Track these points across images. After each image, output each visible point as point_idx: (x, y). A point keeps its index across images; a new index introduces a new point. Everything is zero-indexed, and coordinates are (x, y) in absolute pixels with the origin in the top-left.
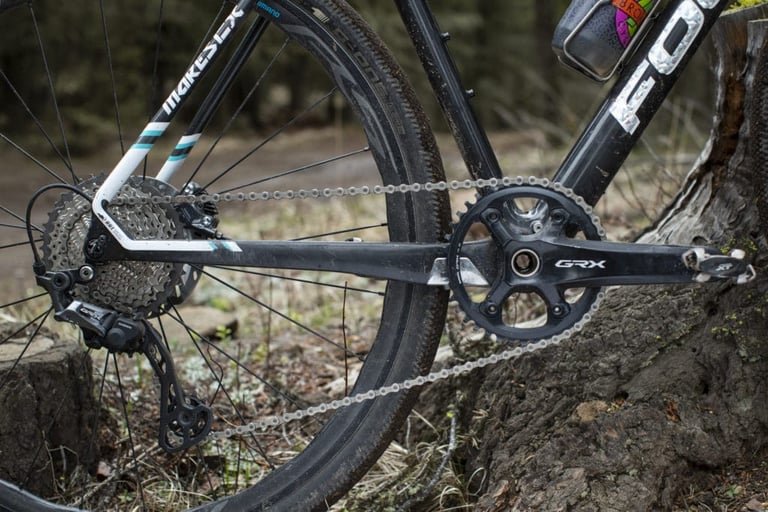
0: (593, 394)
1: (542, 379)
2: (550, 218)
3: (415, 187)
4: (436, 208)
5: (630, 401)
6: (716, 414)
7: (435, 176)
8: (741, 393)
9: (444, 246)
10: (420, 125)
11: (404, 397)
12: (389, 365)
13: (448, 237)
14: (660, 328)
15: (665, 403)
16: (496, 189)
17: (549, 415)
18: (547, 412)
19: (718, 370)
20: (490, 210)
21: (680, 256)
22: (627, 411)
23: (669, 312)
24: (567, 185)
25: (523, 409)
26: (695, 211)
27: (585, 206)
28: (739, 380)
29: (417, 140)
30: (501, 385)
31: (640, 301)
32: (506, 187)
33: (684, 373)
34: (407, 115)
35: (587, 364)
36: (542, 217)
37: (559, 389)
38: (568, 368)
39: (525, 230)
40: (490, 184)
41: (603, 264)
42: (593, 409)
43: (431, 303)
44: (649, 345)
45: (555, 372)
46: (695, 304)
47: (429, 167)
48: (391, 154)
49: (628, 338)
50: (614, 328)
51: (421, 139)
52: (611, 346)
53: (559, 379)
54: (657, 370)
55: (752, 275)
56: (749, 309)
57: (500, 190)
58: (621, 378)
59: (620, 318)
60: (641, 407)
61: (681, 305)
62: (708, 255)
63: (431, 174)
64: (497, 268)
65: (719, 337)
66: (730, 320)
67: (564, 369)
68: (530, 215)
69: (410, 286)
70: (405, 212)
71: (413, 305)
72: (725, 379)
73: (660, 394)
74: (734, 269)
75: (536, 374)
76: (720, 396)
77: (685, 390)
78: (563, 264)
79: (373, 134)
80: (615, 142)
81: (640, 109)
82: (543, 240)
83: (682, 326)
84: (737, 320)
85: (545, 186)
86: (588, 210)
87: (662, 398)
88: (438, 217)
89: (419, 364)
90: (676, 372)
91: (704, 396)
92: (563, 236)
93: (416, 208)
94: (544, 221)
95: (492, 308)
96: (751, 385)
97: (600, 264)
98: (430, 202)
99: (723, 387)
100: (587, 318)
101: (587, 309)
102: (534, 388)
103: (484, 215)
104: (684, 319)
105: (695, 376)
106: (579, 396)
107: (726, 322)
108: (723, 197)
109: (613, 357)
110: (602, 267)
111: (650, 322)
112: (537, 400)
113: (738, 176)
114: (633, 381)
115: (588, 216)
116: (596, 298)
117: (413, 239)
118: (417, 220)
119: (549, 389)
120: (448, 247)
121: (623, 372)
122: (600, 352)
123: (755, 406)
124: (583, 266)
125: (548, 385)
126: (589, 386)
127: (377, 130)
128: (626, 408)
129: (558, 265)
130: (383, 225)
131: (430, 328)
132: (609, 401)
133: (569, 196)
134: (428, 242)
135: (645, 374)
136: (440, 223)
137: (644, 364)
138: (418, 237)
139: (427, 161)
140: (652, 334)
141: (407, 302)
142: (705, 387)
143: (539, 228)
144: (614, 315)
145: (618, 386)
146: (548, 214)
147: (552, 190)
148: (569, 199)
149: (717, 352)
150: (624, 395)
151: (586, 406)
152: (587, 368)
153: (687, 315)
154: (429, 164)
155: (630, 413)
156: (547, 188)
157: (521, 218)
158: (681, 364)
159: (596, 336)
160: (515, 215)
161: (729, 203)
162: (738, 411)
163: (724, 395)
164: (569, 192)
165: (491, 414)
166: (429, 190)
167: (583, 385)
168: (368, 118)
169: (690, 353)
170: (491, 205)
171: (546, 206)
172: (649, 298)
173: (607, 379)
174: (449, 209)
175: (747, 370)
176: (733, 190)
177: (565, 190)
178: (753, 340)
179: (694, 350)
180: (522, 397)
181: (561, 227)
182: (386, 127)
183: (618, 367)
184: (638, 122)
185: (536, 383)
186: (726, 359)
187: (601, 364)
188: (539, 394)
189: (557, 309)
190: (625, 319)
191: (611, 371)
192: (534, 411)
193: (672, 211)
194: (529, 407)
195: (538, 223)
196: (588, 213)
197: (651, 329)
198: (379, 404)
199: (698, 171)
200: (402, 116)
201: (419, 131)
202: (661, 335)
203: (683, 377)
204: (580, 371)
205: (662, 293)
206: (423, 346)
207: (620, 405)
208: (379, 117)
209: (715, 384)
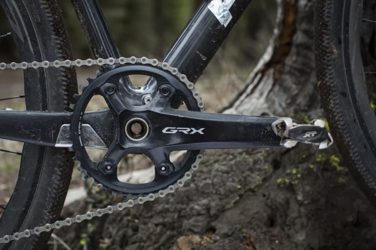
0: (190, 230)
1: (151, 217)
2: (158, 92)
3: (45, 64)
4: (64, 83)
5: (217, 235)
6: (281, 243)
7: (63, 56)
8: (298, 227)
9: (69, 114)
10: (53, 15)
11: (37, 239)
12: (25, 213)
13: (72, 106)
14: (240, 180)
15: (245, 237)
16: (114, 66)
17: (156, 246)
18: (155, 243)
19: (282, 210)
20: (107, 85)
21: (270, 125)
22: (217, 244)
23: (247, 168)
24: (174, 65)
25: (137, 240)
26: (261, 95)
27: (188, 83)
28: (297, 218)
29: (50, 28)
30: (121, 221)
31: (225, 159)
32: (122, 66)
33: (257, 213)
34: (42, 6)
35: (184, 206)
36: (152, 92)
37: (164, 225)
38: (171, 209)
39: (138, 102)
40: (109, 63)
41: (202, 131)
42: (190, 242)
43: (59, 162)
44: (232, 192)
45: (161, 212)
46: (266, 161)
47: (59, 49)
48: (28, 38)
49: (217, 187)
50: (205, 179)
51: (53, 26)
52: (203, 194)
53: (164, 218)
54: (237, 211)
55: (330, 141)
56: (305, 165)
57: (116, 67)
58: (211, 217)
59: (209, 172)
60: (227, 241)
61: (255, 162)
62: (295, 124)
63: (61, 55)
64: (113, 133)
65: (282, 186)
66: (290, 174)
67: (167, 210)
68: (142, 91)
69: (42, 148)
70: (39, 86)
71: (45, 163)
72: (286, 216)
73: (240, 230)
74: (319, 136)
75: (147, 213)
76: (283, 229)
77: (258, 227)
78: (169, 130)
79: (14, 22)
80: (212, 32)
81: (232, 7)
82: (152, 110)
83: (257, 178)
84: (296, 174)
85: (155, 65)
86: (190, 85)
87: (243, 233)
88: (65, 90)
89: (49, 212)
90: (252, 212)
91: (271, 229)
92: (169, 107)
93: (48, 82)
94: (153, 95)
95: (109, 168)
96: (304, 220)
97: (200, 131)
98: (59, 78)
99: (285, 222)
100: (188, 175)
101: (188, 169)
102: (145, 224)
103: (102, 89)
104: (257, 173)
105: (265, 215)
106: (179, 230)
107: (287, 174)
108: (281, 86)
109: (205, 201)
110: (202, 133)
111: (233, 175)
112: (147, 233)
113: (293, 71)
114: (219, 219)
115: (190, 91)
116: (196, 158)
117: (45, 108)
118: (48, 93)
119: (157, 225)
120: (72, 115)
121: (212, 212)
122: (195, 198)
123: (307, 236)
124: (185, 132)
125: (156, 222)
126: (186, 223)
127: (18, 19)
128: (215, 241)
129: (164, 131)
130: (21, 97)
131: (58, 183)
132: (201, 234)
133: (174, 74)
134: (56, 111)
135: (228, 214)
136: (67, 95)
137: (228, 206)
138: (50, 106)
139: (57, 44)
140: (234, 184)
141: (40, 161)
142: (271, 222)
143: (148, 100)
144: (205, 169)
145: (209, 223)
146: (157, 89)
147: (161, 69)
148: (175, 76)
149: (280, 197)
150: (213, 230)
151: (184, 239)
152: (185, 209)
153: (259, 170)
154: (59, 46)
155: (219, 246)
156: (156, 67)
157: (134, 92)
158: (256, 206)
159: (192, 185)
160: (129, 90)
161: (286, 90)
162: (295, 240)
163: (286, 228)
164: (175, 71)
165: (113, 243)
166: (57, 66)
167: (182, 222)
168: (11, 9)
169: (262, 198)
170: (109, 80)
171: (155, 83)
172: (231, 157)
173: (200, 218)
174: (76, 84)
175: (302, 210)
176: (289, 81)
177: (171, 69)
178: (308, 188)
179: (264, 196)
180: (136, 230)
181: (168, 99)
182: (25, 16)
183: (208, 208)
184: (231, 17)
185: (146, 220)
186: (288, 202)
187: (196, 207)
188: (149, 228)
189: (163, 169)
190: (213, 173)
191: (203, 212)
192: (145, 242)
193: (244, 95)
194: (141, 239)
195: (149, 96)
196: (190, 88)
197: (233, 181)
198: (16, 244)
199: (262, 68)
200: (38, 7)
201: (51, 19)
202: (241, 185)
203: (256, 216)
204: (180, 212)
205: (241, 154)
206: (53, 198)
207: (210, 238)
208: (19, 8)
209: (279, 220)
